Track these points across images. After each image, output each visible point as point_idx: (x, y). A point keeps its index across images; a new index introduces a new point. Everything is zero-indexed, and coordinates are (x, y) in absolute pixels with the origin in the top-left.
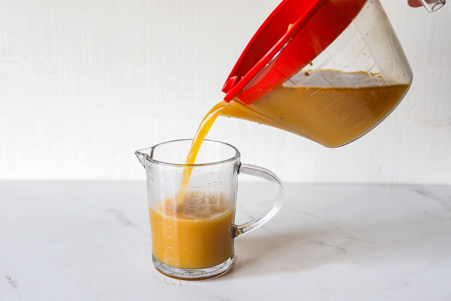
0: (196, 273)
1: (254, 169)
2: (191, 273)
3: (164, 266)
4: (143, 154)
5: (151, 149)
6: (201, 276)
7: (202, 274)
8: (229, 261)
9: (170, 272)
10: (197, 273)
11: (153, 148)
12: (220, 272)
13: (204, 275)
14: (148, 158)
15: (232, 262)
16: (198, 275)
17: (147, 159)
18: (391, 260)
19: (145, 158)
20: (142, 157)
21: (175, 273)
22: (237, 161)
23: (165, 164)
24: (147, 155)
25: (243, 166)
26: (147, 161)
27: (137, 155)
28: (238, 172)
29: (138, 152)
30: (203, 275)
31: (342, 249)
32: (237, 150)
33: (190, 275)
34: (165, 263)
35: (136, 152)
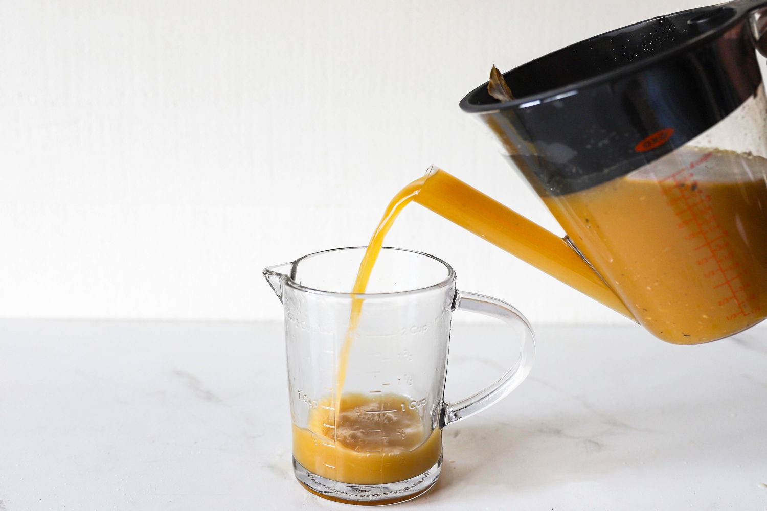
0: (373, 492)
1: (480, 301)
2: (364, 491)
3: (316, 477)
4: (278, 274)
5: (291, 266)
6: (383, 496)
7: (386, 494)
8: (434, 470)
9: (324, 489)
10: (375, 493)
11: (295, 263)
12: (419, 491)
13: (390, 495)
14: (290, 283)
15: (439, 473)
16: (379, 495)
17: (288, 284)
18: (685, 463)
19: (283, 282)
20: (275, 280)
21: (333, 491)
22: (451, 286)
23: (319, 292)
24: (286, 276)
25: (460, 296)
26: (288, 287)
27: (267, 276)
28: (453, 307)
29: (268, 271)
30: (387, 496)
31: (596, 443)
32: (450, 268)
33: (363, 496)
34: (317, 472)
35: (264, 271)
